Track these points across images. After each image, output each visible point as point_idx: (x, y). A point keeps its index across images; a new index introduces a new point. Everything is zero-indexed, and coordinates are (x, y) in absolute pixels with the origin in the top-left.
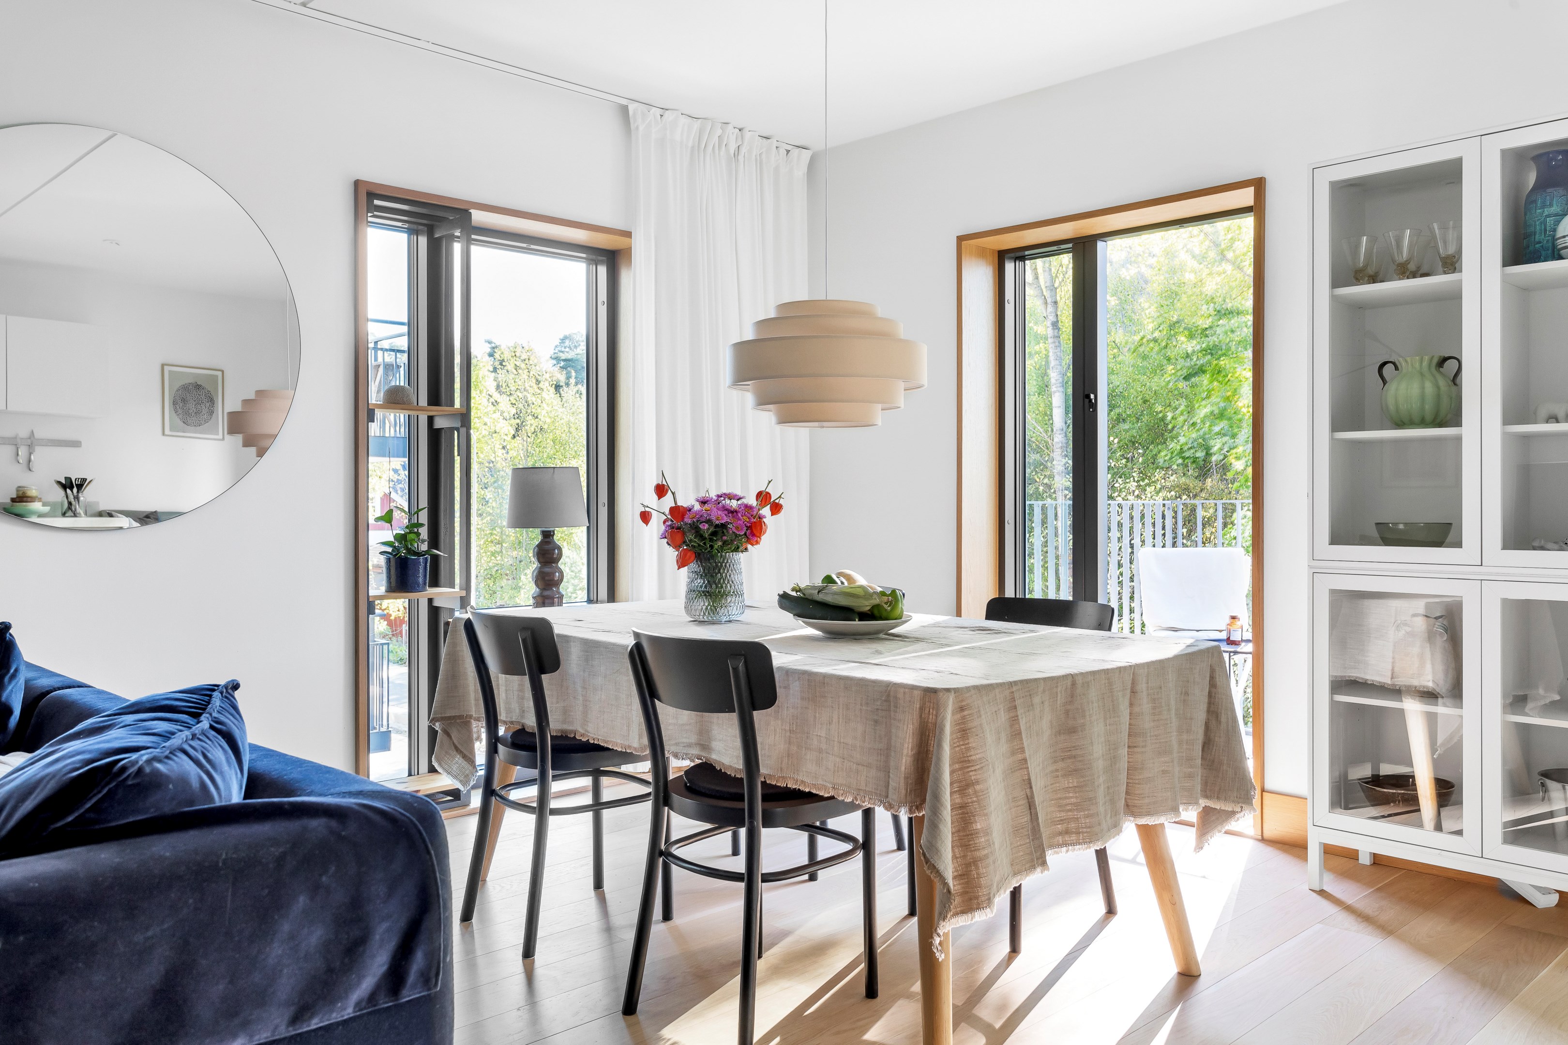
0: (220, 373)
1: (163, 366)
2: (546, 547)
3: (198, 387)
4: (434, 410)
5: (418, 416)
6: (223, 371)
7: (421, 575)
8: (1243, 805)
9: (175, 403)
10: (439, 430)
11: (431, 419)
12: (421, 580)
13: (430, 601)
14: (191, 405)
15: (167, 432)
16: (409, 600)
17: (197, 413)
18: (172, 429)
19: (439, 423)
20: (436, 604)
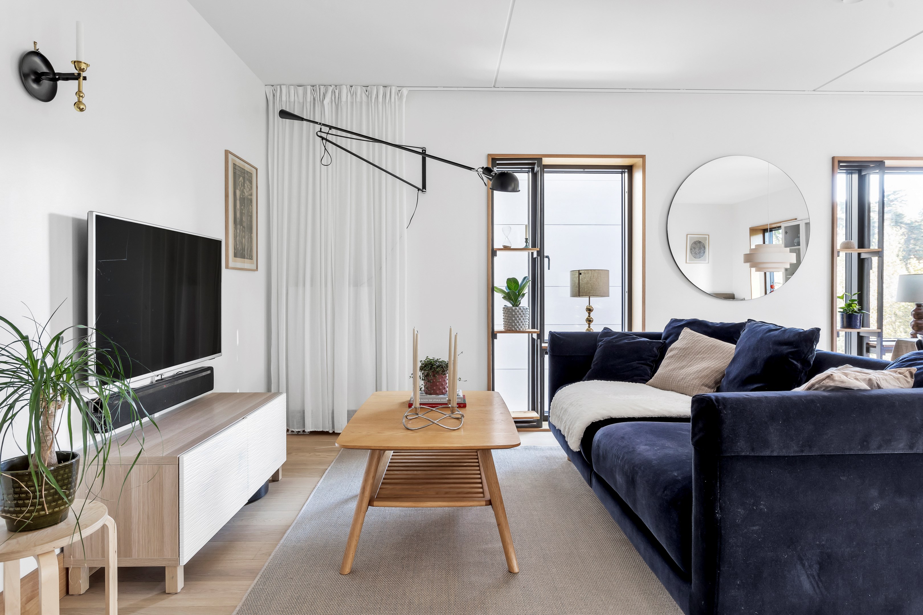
0: (707, 236)
1: (687, 235)
2: (920, 311)
3: (700, 242)
4: (861, 250)
5: (851, 253)
6: (709, 235)
7: (858, 321)
9: (691, 249)
10: (863, 259)
11: (859, 254)
12: (858, 324)
13: (858, 333)
14: (697, 250)
15: (688, 262)
16: (845, 332)
17: (699, 253)
18: (690, 260)
19: (863, 256)
20: (861, 335)
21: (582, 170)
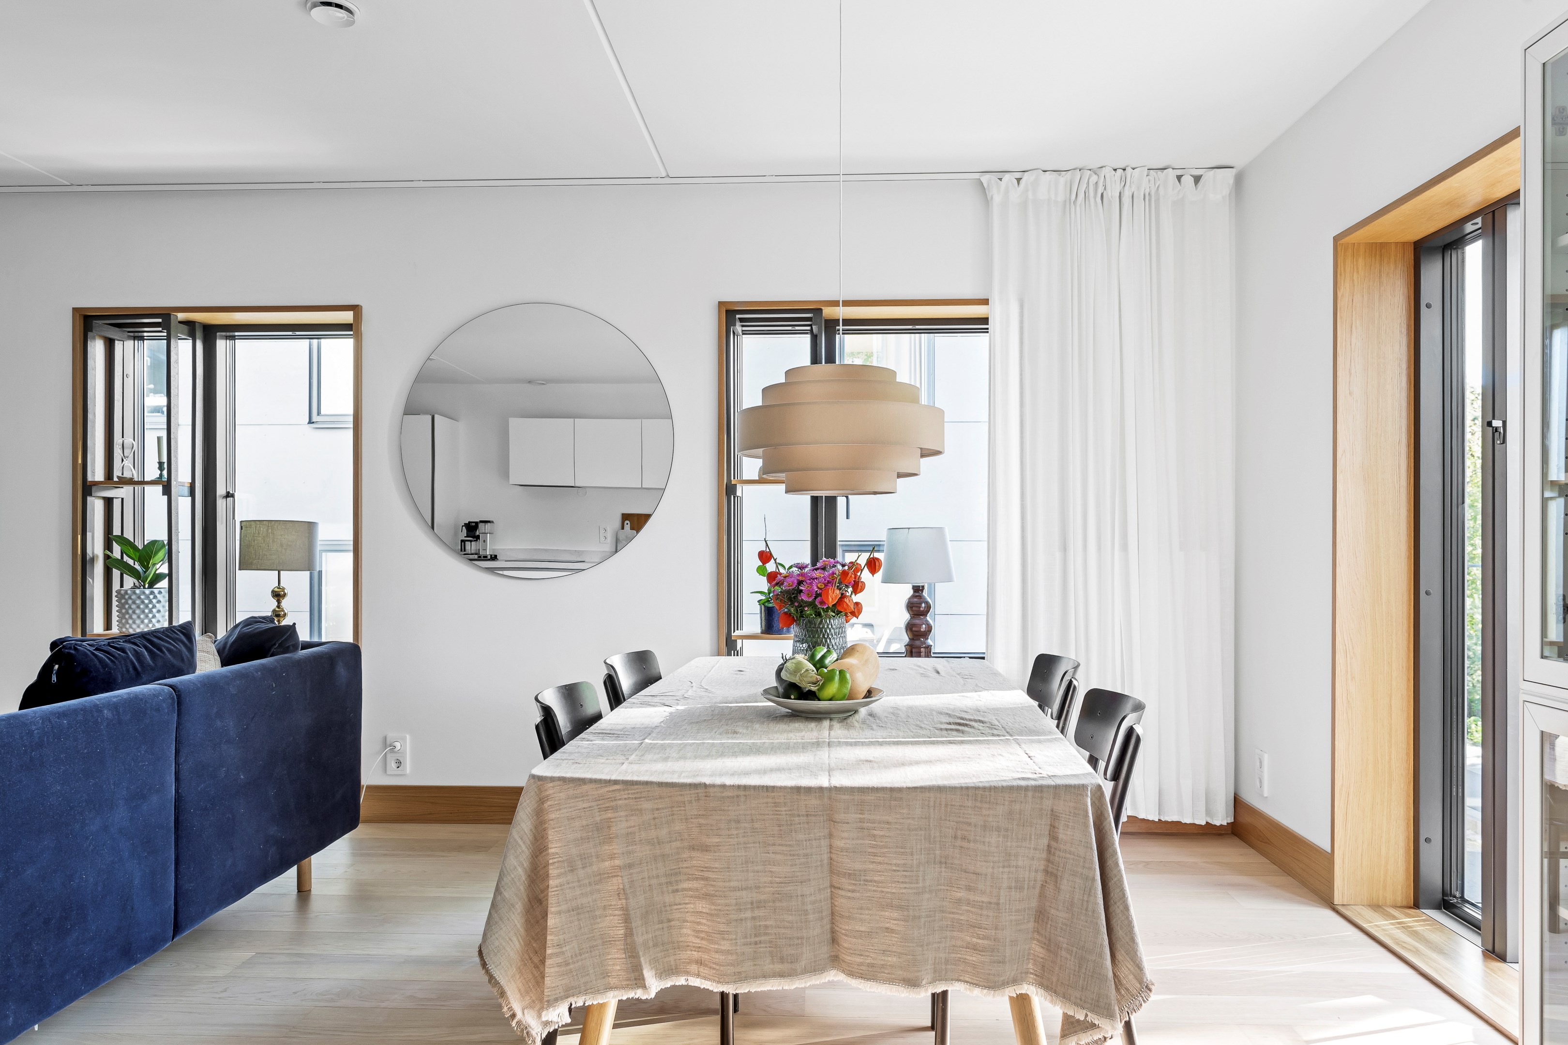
8: (1088, 1013)
21: (290, 333)
